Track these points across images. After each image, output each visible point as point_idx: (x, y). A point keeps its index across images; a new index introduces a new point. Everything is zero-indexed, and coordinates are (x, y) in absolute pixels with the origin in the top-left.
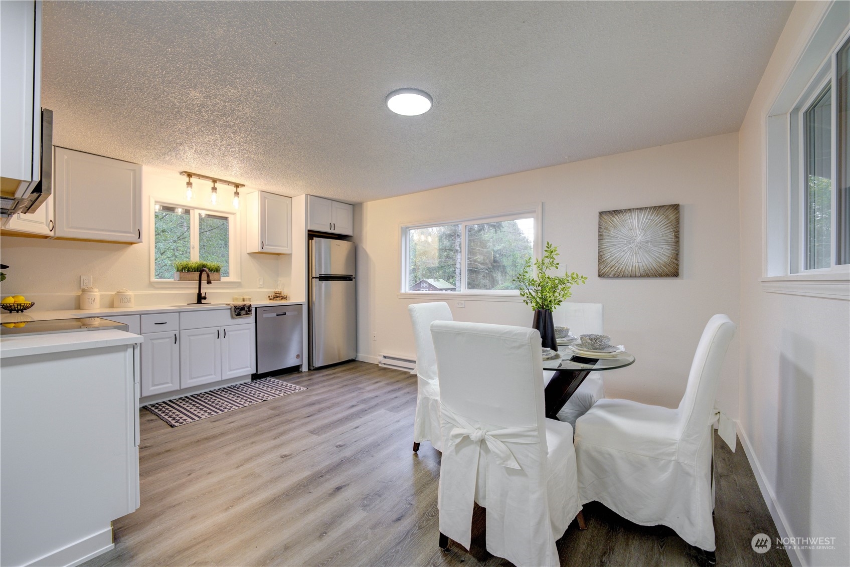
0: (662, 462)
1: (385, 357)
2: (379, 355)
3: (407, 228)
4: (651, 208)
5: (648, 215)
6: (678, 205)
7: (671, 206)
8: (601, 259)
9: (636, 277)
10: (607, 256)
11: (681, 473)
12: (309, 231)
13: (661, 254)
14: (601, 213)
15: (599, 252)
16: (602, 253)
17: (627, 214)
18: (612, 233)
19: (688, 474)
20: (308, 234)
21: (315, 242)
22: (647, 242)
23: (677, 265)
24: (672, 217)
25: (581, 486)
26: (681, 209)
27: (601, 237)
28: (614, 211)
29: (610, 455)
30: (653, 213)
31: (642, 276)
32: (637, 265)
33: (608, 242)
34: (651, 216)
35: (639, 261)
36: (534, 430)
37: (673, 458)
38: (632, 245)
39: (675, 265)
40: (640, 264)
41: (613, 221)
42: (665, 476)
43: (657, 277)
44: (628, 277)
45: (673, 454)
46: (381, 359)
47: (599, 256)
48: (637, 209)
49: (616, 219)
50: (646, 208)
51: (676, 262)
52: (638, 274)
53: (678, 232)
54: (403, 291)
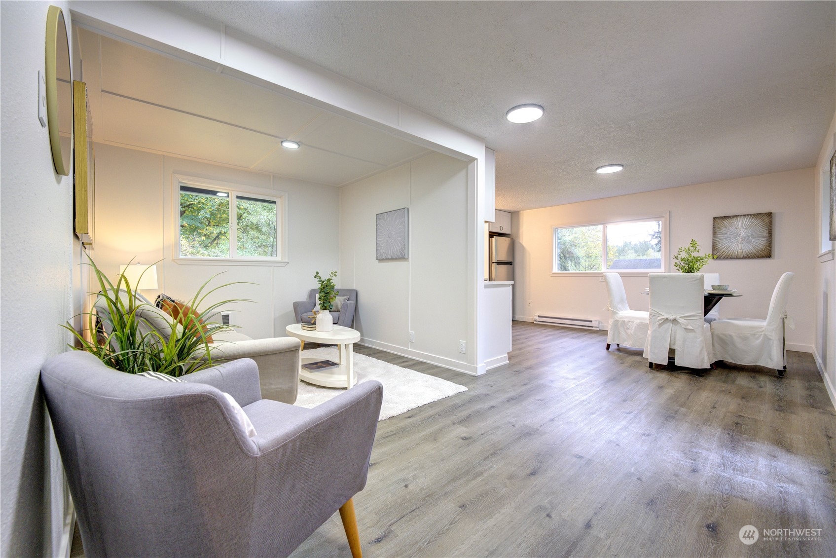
0: (757, 335)
1: (539, 317)
2: (535, 316)
3: (556, 228)
4: (751, 215)
5: (749, 219)
6: (771, 213)
7: (766, 213)
8: (714, 247)
9: (740, 258)
10: (719, 245)
11: (767, 339)
12: (490, 232)
13: (759, 243)
14: (715, 218)
15: (713, 243)
16: (715, 244)
17: (734, 219)
18: (723, 231)
19: (770, 339)
20: (490, 235)
21: (495, 239)
22: (748, 236)
23: (770, 250)
24: (767, 220)
25: (714, 352)
26: (773, 216)
27: (714, 233)
28: (724, 217)
29: (730, 335)
30: (753, 218)
31: (745, 258)
32: (741, 251)
33: (720, 237)
34: (752, 220)
35: (743, 248)
36: (700, 313)
37: (763, 333)
38: (738, 238)
39: (768, 250)
40: (744, 250)
41: (724, 223)
42: (758, 342)
43: (755, 258)
44: (734, 258)
45: (762, 332)
46: (537, 318)
47: (713, 246)
48: (742, 215)
49: (726, 222)
50: (748, 215)
51: (769, 248)
52: (742, 257)
53: (771, 230)
54: (554, 272)
